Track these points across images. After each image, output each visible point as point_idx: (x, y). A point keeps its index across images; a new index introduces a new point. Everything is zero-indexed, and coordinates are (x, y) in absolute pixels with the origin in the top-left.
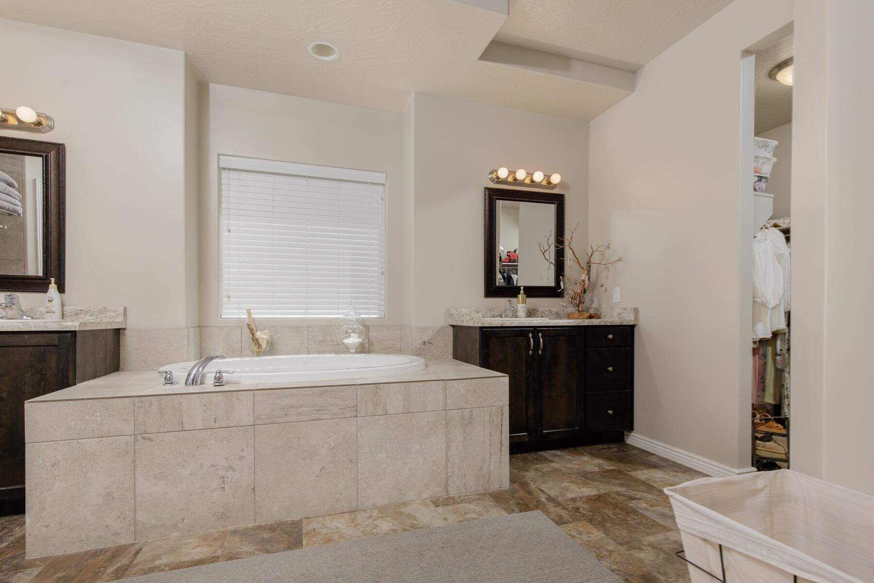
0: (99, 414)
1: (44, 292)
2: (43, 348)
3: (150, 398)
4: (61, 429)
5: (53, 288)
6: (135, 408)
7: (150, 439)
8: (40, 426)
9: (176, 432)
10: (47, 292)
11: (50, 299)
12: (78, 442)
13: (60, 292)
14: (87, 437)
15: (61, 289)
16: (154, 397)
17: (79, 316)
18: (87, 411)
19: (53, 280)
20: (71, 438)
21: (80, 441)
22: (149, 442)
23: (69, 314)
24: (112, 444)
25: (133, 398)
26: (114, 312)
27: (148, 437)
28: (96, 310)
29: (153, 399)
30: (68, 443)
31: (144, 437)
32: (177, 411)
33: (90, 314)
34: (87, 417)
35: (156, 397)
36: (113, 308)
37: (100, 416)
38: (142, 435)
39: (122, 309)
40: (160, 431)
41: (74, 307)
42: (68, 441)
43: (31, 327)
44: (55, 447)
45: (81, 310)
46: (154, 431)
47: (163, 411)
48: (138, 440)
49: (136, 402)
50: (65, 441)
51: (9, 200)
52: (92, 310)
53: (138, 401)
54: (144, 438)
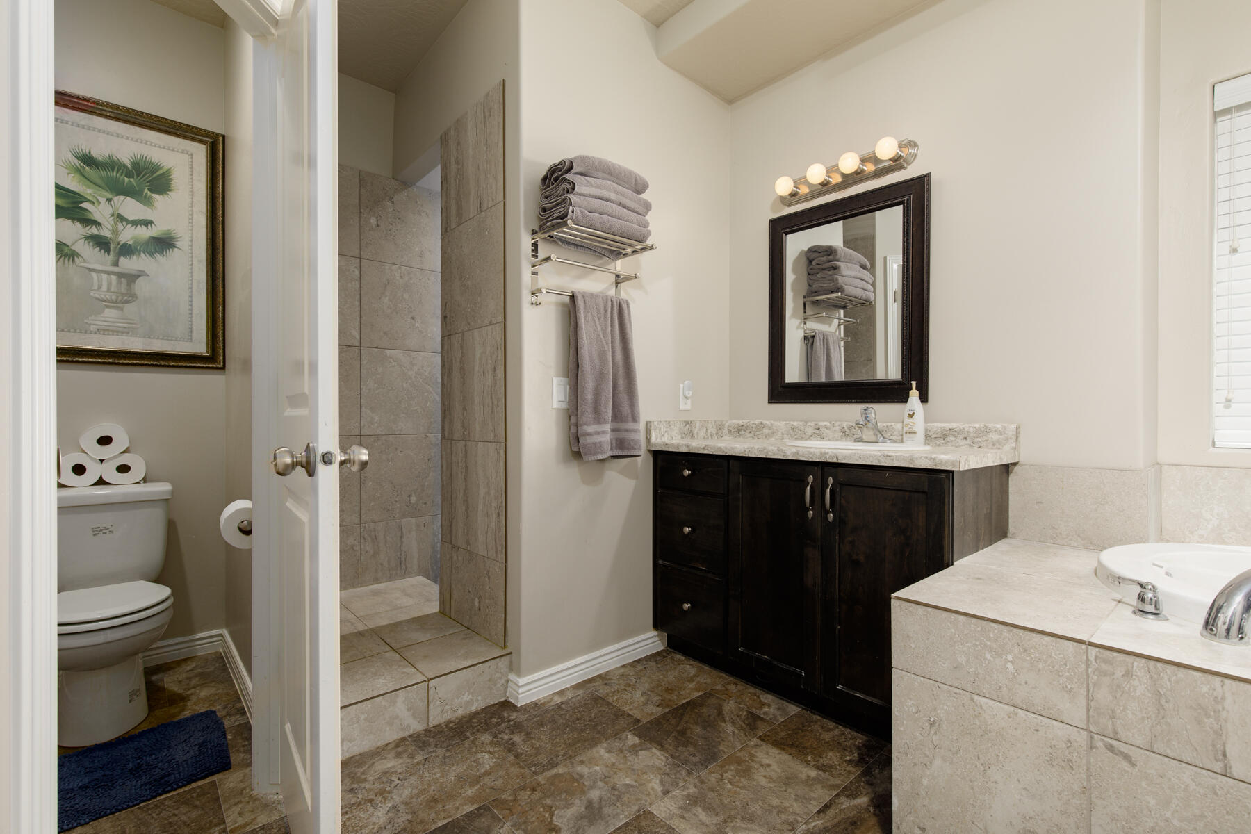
0: (1010, 657)
1: (902, 402)
2: (907, 493)
3: (1129, 659)
4: (944, 664)
5: (914, 394)
6: (1090, 670)
7: (1127, 757)
8: (913, 646)
9: (1204, 771)
10: (906, 402)
11: (911, 413)
12: (972, 699)
13: (922, 402)
14: (988, 696)
15: (924, 398)
16: (1139, 659)
17: (948, 439)
18: (989, 643)
19: (914, 383)
20: (960, 687)
21: (976, 697)
22: (1125, 765)
23: (933, 436)
24: (1037, 730)
25: (1084, 647)
26: (1001, 433)
27: (1122, 749)
28: (971, 430)
29: (1135, 664)
30: (956, 693)
31: (1112, 746)
32: (1209, 717)
33: (963, 436)
34: (988, 656)
35: (1143, 661)
36: (999, 426)
37: (1011, 662)
38: (1106, 739)
39: (1013, 427)
40: (1155, 750)
41: (939, 425)
42: (958, 691)
43: (893, 460)
44: (935, 692)
45: (950, 430)
46: (1139, 743)
47: (1163, 702)
48: (1096, 747)
49: (1092, 658)
50: (950, 688)
51: (862, 286)
52: (966, 429)
53: (1096, 657)
54: (1111, 748)
